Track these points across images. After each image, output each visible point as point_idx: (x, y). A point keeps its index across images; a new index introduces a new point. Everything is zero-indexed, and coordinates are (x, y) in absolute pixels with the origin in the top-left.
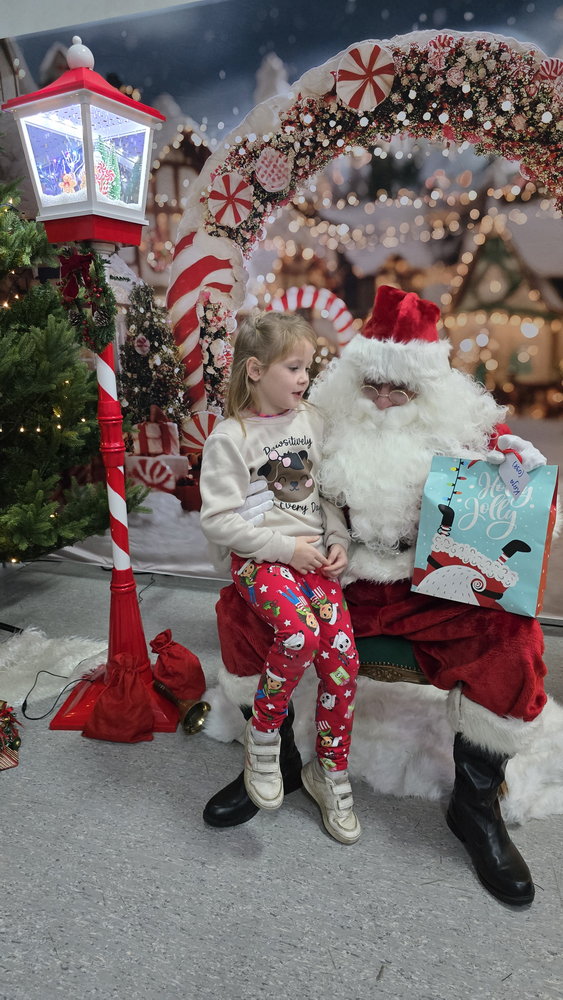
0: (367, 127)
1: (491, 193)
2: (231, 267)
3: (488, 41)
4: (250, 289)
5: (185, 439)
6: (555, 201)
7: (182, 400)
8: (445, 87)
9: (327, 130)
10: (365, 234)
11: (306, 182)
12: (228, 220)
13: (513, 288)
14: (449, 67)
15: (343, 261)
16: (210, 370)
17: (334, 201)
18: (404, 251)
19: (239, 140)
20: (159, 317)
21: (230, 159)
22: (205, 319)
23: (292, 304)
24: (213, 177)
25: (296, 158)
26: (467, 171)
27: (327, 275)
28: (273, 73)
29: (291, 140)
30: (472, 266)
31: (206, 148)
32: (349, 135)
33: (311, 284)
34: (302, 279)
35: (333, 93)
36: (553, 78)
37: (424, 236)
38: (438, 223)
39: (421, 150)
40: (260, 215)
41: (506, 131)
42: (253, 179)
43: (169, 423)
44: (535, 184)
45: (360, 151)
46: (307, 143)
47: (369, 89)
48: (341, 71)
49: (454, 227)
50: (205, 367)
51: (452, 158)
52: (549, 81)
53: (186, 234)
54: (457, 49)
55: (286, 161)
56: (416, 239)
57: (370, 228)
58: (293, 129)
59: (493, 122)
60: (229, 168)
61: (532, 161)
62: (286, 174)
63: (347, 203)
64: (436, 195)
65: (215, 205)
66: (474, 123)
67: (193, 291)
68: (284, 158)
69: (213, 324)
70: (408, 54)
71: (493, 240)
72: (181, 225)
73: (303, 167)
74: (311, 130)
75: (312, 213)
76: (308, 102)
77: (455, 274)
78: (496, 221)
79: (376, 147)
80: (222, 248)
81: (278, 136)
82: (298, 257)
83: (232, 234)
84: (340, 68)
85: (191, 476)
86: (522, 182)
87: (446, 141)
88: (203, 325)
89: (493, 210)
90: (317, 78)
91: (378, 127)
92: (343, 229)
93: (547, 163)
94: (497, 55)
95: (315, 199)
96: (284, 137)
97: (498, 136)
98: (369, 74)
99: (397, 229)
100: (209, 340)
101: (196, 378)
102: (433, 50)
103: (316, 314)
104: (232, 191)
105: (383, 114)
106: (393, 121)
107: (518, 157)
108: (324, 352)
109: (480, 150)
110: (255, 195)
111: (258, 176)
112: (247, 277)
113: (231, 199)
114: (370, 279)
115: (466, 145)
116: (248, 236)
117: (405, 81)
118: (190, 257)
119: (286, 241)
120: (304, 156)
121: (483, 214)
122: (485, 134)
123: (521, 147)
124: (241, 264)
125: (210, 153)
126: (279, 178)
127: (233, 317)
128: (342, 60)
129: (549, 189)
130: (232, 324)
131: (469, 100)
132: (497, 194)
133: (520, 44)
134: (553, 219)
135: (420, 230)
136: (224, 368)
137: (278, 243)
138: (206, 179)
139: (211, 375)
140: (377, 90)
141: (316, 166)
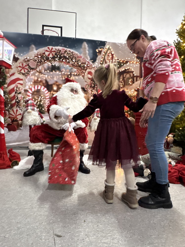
0: (51, 60)
1: (72, 73)
2: (23, 80)
3: (70, 51)
4: (27, 85)
5: (10, 115)
6: (82, 76)
7: (10, 106)
8: (64, 56)
9: (43, 59)
10: (51, 77)
11: (39, 67)
12: (23, 71)
14: (64, 53)
15: (46, 81)
16: (17, 100)
17: (45, 71)
18: (58, 81)
19: (25, 58)
20: (5, 89)
22: (16, 90)
23: (36, 88)
24: (20, 63)
25: (37, 63)
26: (68, 69)
27: (43, 84)
28: (33, 48)
29: (36, 59)
32: (47, 60)
33: (40, 85)
34: (38, 84)
35: (44, 53)
37: (61, 79)
38: (63, 77)
39: (60, 65)
40: (30, 71)
42: (28, 65)
43: (6, 112)
44: (79, 73)
45: (49, 63)
46: (39, 60)
48: (46, 50)
50: (16, 100)
51: (66, 67)
52: (80, 58)
53: (13, 73)
54: (66, 51)
55: (35, 63)
56: (60, 79)
57: (51, 76)
58: (37, 58)
59: (72, 63)
60: (23, 62)
61: (78, 69)
63: (47, 72)
64: (63, 72)
65: (20, 69)
66: (69, 62)
67: (14, 84)
68: (35, 62)
69: (18, 91)
70: (58, 50)
72: (12, 71)
74: (40, 58)
75: (40, 72)
76: (40, 54)
79: (52, 63)
80: (21, 77)
81: (34, 58)
82: (37, 80)
83: (23, 74)
84: (46, 49)
85: (11, 123)
86: (77, 72)
87: (64, 64)
88: (16, 91)
89: (72, 76)
90: (41, 50)
92: (46, 76)
94: (72, 53)
95: (41, 70)
97: (73, 65)
99: (56, 77)
100: (17, 94)
101: (14, 102)
102: (62, 50)
103: (41, 90)
104: (24, 66)
105: (54, 58)
106: (55, 60)
107: (76, 69)
108: (43, 98)
109: (70, 67)
110: (28, 68)
111: (29, 64)
112: (27, 83)
113: (23, 68)
114: (52, 85)
115: (68, 65)
116: (27, 75)
117: (57, 54)
118: (13, 78)
119: (35, 77)
120: (39, 62)
123: (76, 67)
124: (25, 80)
125: (19, 59)
126: (34, 66)
128: (46, 48)
129: (81, 74)
130: (23, 91)
131: (68, 58)
132: (73, 74)
133: (75, 52)
134: (82, 79)
135: (60, 78)
136: (21, 100)
137: (33, 77)
138: (18, 64)
139: (17, 101)
140: (52, 54)
141: (41, 64)
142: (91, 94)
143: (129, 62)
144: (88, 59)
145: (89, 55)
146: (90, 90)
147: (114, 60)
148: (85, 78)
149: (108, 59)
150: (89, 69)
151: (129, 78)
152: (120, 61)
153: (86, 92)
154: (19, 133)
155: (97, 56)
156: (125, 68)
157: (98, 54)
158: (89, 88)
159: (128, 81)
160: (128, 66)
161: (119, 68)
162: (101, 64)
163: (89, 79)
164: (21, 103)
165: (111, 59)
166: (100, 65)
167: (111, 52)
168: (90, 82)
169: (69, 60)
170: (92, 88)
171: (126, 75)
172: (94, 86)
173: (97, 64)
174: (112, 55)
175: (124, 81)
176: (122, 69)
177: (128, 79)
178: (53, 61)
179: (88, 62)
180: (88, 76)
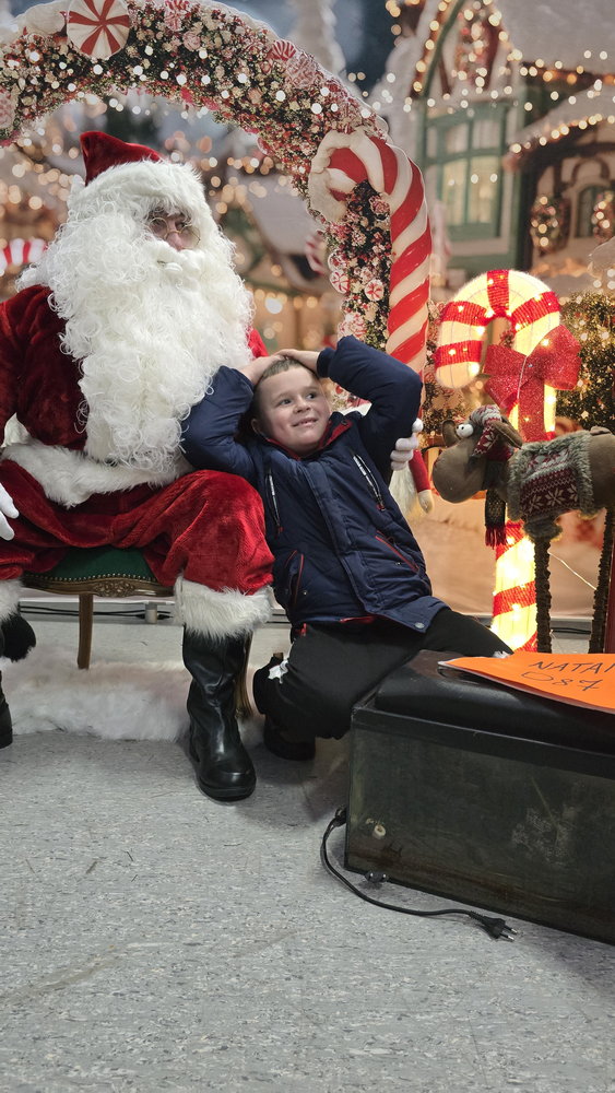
0: (101, 76)
1: (230, 162)
3: (223, 12)
6: (291, 178)
8: (181, 49)
9: (56, 71)
11: (32, 123)
13: (256, 262)
14: (186, 30)
17: (66, 148)
23: (17, 257)
25: (21, 96)
26: (206, 137)
29: (15, 75)
32: (81, 81)
33: (39, 236)
34: (29, 230)
35: (63, 34)
36: (286, 59)
39: (160, 109)
41: (243, 102)
44: (272, 159)
45: (94, 99)
46: (34, 81)
47: (103, 38)
48: (71, 13)
51: (192, 122)
52: (281, 61)
54: (193, 14)
55: (9, 97)
58: (17, 64)
59: (231, 93)
61: (269, 136)
62: (9, 111)
64: (176, 157)
66: (212, 90)
68: (6, 93)
70: (143, 9)
71: (235, 210)
74: (38, 69)
75: (39, 158)
76: (35, 38)
78: (236, 191)
79: (111, 97)
82: (24, 206)
84: (71, 9)
86: (261, 157)
87: (184, 103)
89: (233, 180)
90: (44, 14)
93: (282, 139)
94: (233, 27)
95: (44, 144)
96: (6, 71)
97: (236, 107)
98: (103, 22)
102: (168, 7)
105: (118, 65)
106: (129, 74)
107: (255, 131)
109: (219, 118)
115: (205, 110)
117: (141, 36)
119: (9, 186)
120: (30, 95)
121: (224, 182)
122: (223, 103)
123: (258, 121)
128: (73, 2)
129: (285, 166)
131: (206, 66)
133: (254, 21)
134: (288, 196)
140: (111, 39)
141: (44, 107)
142: (348, 293)
143: (601, 77)
144: (334, 66)
145: (338, 39)
146: (341, 272)
147: (500, 70)
148: (311, 191)
149: (463, 60)
150: (339, 131)
151: (595, 191)
152: (544, 69)
153: (316, 285)
155: (389, 43)
156: (574, 124)
157: (396, 29)
158: (334, 258)
159: (586, 210)
160: (595, 106)
161: (530, 119)
162: (413, 94)
163: (337, 195)
165: (483, 61)
166: (409, 100)
167: (482, 14)
168: (345, 219)
169: (212, 72)
170: (351, 255)
171: (576, 169)
172: (369, 244)
173: (390, 99)
174: (492, 33)
175: (562, 207)
176: (555, 126)
177: (588, 196)
178: (114, 87)
179: (333, 87)
180: (331, 179)
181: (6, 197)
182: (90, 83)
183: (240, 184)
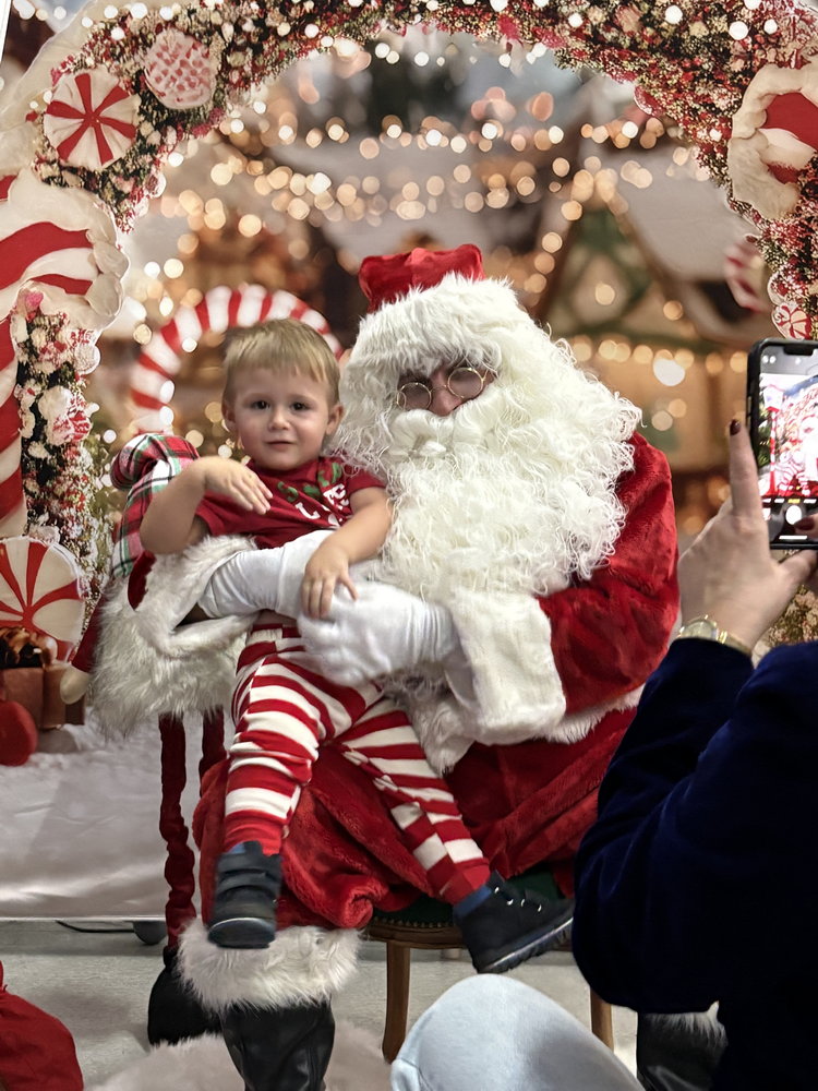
0: (361, 8)
1: (587, 131)
2: (89, 245)
4: (130, 291)
6: (696, 150)
9: (285, 7)
10: (361, 194)
11: (245, 95)
12: (86, 155)
13: (635, 299)
15: (319, 239)
16: (38, 451)
17: (302, 132)
18: (436, 228)
19: (111, 13)
21: (92, 46)
22: (28, 346)
23: (219, 319)
24: (56, 76)
25: (227, 52)
26: (543, 93)
27: (288, 266)
29: (216, 19)
30: (561, 257)
31: (44, 22)
32: (327, 19)
33: (255, 281)
34: (238, 272)
37: (473, 202)
38: (496, 180)
39: (461, 53)
40: (152, 150)
41: (608, 31)
42: (138, 84)
44: (661, 119)
45: (348, 48)
46: (248, 27)
49: (526, 187)
50: (26, 443)
51: (517, 70)
55: (206, 55)
56: (457, 206)
57: (370, 184)
59: (585, 16)
60: (90, 61)
61: (655, 83)
62: (206, 78)
63: (326, 137)
64: (490, 131)
65: (57, 128)
66: (552, 15)
67: (6, 289)
68: (201, 49)
69: (47, 356)
71: (595, 212)
73: (241, 69)
74: (254, 6)
75: (257, 151)
77: (532, 271)
78: (597, 181)
79: (378, 42)
80: (70, 209)
81: (194, 11)
82: (231, 231)
83: (91, 182)
86: (640, 117)
87: (504, 41)
88: (24, 359)
89: (593, 161)
91: (382, 10)
92: (319, 184)
93: (678, 86)
95: (264, 126)
96: (202, 14)
97: (595, 39)
99: (423, 189)
100: (37, 389)
104: (95, 103)
107: (630, 76)
109: (564, 60)
110: (142, 112)
111: (150, 79)
112: (124, 265)
113: (91, 119)
115: (540, 49)
116: (127, 187)
119: (205, 201)
120: (241, 49)
121: (575, 167)
122: (572, 34)
123: (633, 59)
124: (111, 240)
125: (50, 33)
126: (192, 85)
127: (92, 344)
129: (686, 132)
130: (88, 358)
132: (597, 134)
134: (695, 181)
135: (464, 191)
136: (70, 445)
137: (188, 204)
138: (41, 82)
139: (38, 461)
141: (264, 67)
146: (793, 305)
148: (733, 168)
150: (781, 65)
153: (748, 331)
154: (53, 783)
158: (778, 281)
163: (780, 173)
164: (76, 479)
168: (797, 212)
178: (384, 23)
180: (768, 147)
181: (201, 218)
182: (341, 22)
183: (604, 166)
